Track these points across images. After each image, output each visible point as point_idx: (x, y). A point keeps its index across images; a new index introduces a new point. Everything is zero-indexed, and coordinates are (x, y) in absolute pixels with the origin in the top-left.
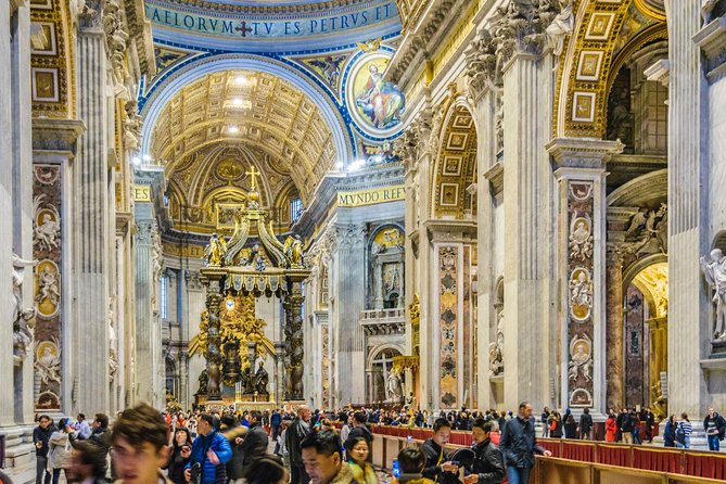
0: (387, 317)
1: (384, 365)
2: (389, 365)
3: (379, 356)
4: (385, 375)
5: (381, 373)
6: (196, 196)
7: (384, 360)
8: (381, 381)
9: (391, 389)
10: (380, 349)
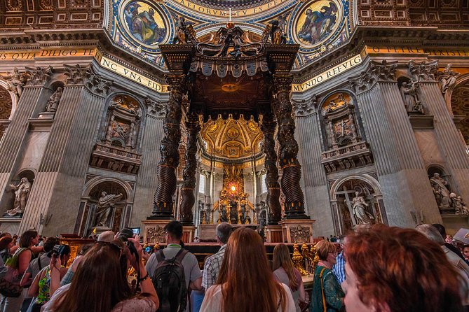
0: (348, 152)
1: (347, 196)
2: (352, 196)
3: (341, 189)
4: (349, 204)
5: (344, 203)
6: (219, 143)
7: (345, 192)
8: (345, 210)
9: (358, 215)
10: (342, 181)
